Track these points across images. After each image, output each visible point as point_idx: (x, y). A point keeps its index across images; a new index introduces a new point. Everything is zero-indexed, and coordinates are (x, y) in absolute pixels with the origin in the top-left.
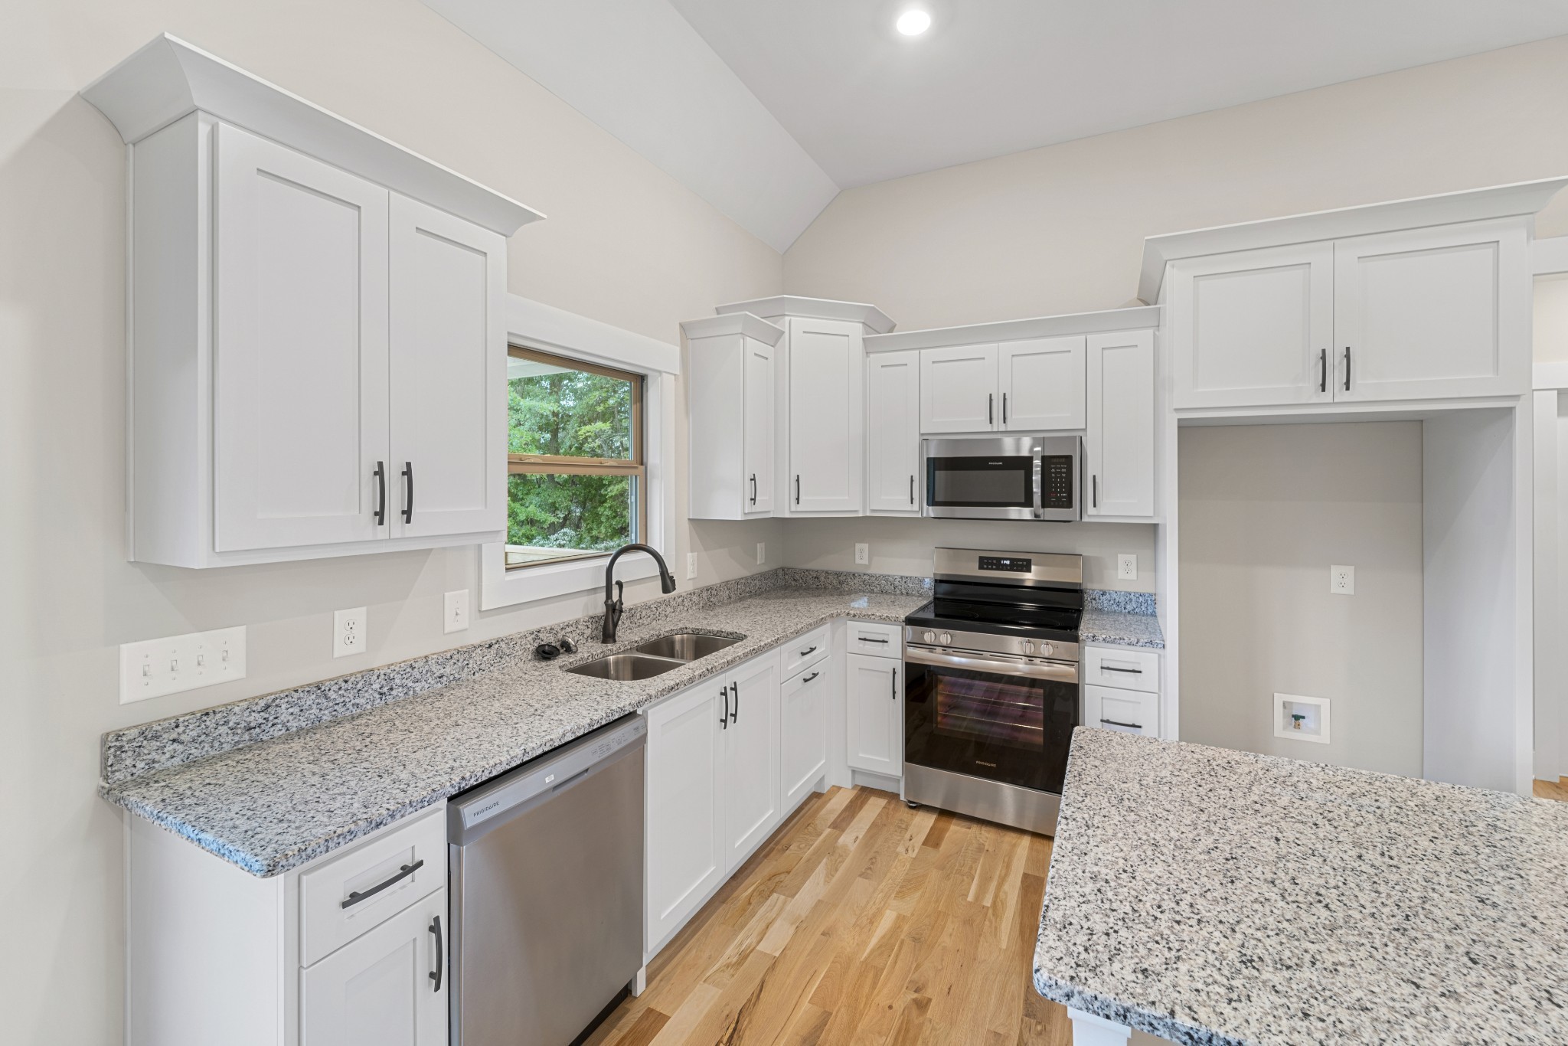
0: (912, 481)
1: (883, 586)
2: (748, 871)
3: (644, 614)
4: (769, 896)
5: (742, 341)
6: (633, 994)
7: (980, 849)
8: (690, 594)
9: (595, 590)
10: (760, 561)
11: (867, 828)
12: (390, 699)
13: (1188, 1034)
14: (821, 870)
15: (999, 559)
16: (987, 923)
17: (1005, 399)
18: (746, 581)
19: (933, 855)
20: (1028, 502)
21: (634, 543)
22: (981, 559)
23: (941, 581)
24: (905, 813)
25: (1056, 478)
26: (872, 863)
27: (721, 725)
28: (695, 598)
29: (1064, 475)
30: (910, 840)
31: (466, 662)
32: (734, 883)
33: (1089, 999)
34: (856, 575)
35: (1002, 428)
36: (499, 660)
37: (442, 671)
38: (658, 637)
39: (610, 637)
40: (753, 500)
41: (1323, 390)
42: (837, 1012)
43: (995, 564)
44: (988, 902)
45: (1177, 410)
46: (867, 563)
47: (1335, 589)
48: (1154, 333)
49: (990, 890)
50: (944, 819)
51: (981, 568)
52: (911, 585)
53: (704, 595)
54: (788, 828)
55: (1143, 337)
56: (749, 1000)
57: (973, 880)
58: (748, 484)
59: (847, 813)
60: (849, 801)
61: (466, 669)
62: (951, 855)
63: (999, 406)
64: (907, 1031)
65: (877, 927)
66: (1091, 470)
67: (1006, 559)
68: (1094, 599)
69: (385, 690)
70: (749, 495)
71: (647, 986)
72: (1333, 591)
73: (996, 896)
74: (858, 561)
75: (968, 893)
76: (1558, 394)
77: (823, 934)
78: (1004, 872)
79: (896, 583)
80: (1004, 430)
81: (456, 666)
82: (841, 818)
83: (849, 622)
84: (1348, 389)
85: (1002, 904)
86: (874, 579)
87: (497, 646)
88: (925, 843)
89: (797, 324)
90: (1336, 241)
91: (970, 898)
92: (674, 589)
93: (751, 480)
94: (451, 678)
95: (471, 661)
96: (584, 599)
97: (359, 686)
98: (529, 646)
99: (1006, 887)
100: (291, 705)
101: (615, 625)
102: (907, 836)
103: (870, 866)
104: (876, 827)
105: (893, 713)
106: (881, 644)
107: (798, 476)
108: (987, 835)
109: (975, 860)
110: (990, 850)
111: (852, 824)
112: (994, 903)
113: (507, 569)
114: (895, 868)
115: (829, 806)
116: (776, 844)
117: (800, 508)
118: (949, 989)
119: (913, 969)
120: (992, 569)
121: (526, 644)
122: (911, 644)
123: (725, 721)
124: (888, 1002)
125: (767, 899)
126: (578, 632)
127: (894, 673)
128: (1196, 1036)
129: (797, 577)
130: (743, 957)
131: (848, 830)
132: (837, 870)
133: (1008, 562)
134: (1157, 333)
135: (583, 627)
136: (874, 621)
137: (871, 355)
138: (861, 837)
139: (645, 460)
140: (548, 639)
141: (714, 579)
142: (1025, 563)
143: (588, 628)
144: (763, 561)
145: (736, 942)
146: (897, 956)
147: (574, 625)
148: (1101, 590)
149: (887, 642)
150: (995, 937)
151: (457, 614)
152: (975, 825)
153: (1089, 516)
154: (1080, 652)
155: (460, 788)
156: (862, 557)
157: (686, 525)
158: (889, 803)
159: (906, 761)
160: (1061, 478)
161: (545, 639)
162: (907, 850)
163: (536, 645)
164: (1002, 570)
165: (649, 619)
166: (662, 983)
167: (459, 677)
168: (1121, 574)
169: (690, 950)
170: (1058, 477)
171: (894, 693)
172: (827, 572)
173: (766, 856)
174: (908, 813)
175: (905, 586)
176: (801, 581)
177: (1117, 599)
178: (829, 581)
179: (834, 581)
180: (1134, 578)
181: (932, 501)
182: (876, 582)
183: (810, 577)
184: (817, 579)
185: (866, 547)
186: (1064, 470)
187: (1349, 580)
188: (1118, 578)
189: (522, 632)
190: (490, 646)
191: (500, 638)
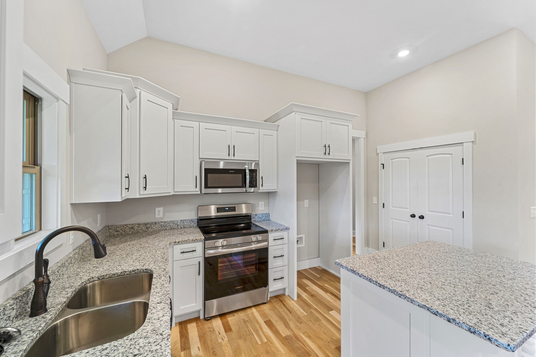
0: (196, 178)
1: (171, 226)
5: (121, 95)
11: (199, 340)
15: (224, 208)
16: (272, 348)
17: (234, 147)
19: (234, 334)
20: (244, 186)
22: (218, 209)
23: (200, 220)
29: (255, 176)
30: (220, 334)
34: (157, 223)
35: (233, 158)
41: (325, 155)
43: (223, 210)
44: (265, 340)
45: (297, 157)
46: (162, 217)
47: (306, 206)
48: (276, 133)
49: (262, 335)
50: (223, 317)
51: (217, 212)
52: (185, 224)
55: (273, 133)
57: (253, 335)
58: (125, 180)
59: (184, 339)
60: (179, 332)
62: (238, 330)
63: (231, 149)
66: (261, 175)
67: (227, 207)
68: (253, 218)
73: (265, 336)
74: (157, 216)
75: (257, 341)
78: (259, 325)
79: (179, 223)
82: (183, 343)
83: (175, 246)
84: (329, 155)
85: (269, 337)
86: (167, 224)
88: (226, 332)
89: (144, 95)
90: (327, 117)
91: (260, 343)
93: (126, 177)
102: (217, 333)
104: (202, 337)
105: (198, 282)
106: (192, 252)
108: (242, 315)
109: (247, 327)
110: (248, 320)
111: (190, 342)
112: (267, 338)
114: (226, 350)
117: (146, 192)
120: (221, 212)
122: (208, 249)
127: (199, 264)
131: (191, 347)
133: (227, 209)
134: (278, 132)
136: (189, 243)
137: (176, 120)
138: (200, 346)
139: (39, 162)
142: (234, 208)
148: (255, 214)
149: (195, 251)
150: (279, 351)
152: (235, 313)
153: (260, 190)
154: (268, 237)
156: (159, 214)
158: (197, 323)
159: (205, 300)
162: (222, 339)
164: (226, 212)
168: (260, 208)
170: (253, 177)
171: (199, 272)
172: (139, 224)
174: (208, 323)
175: (183, 224)
176: (121, 231)
177: (260, 217)
178: (140, 229)
179: (144, 228)
180: (264, 209)
181: (206, 187)
182: (168, 225)
183: (128, 228)
184: (133, 228)
185: (161, 209)
186: (254, 174)
187: (308, 204)
188: (260, 209)
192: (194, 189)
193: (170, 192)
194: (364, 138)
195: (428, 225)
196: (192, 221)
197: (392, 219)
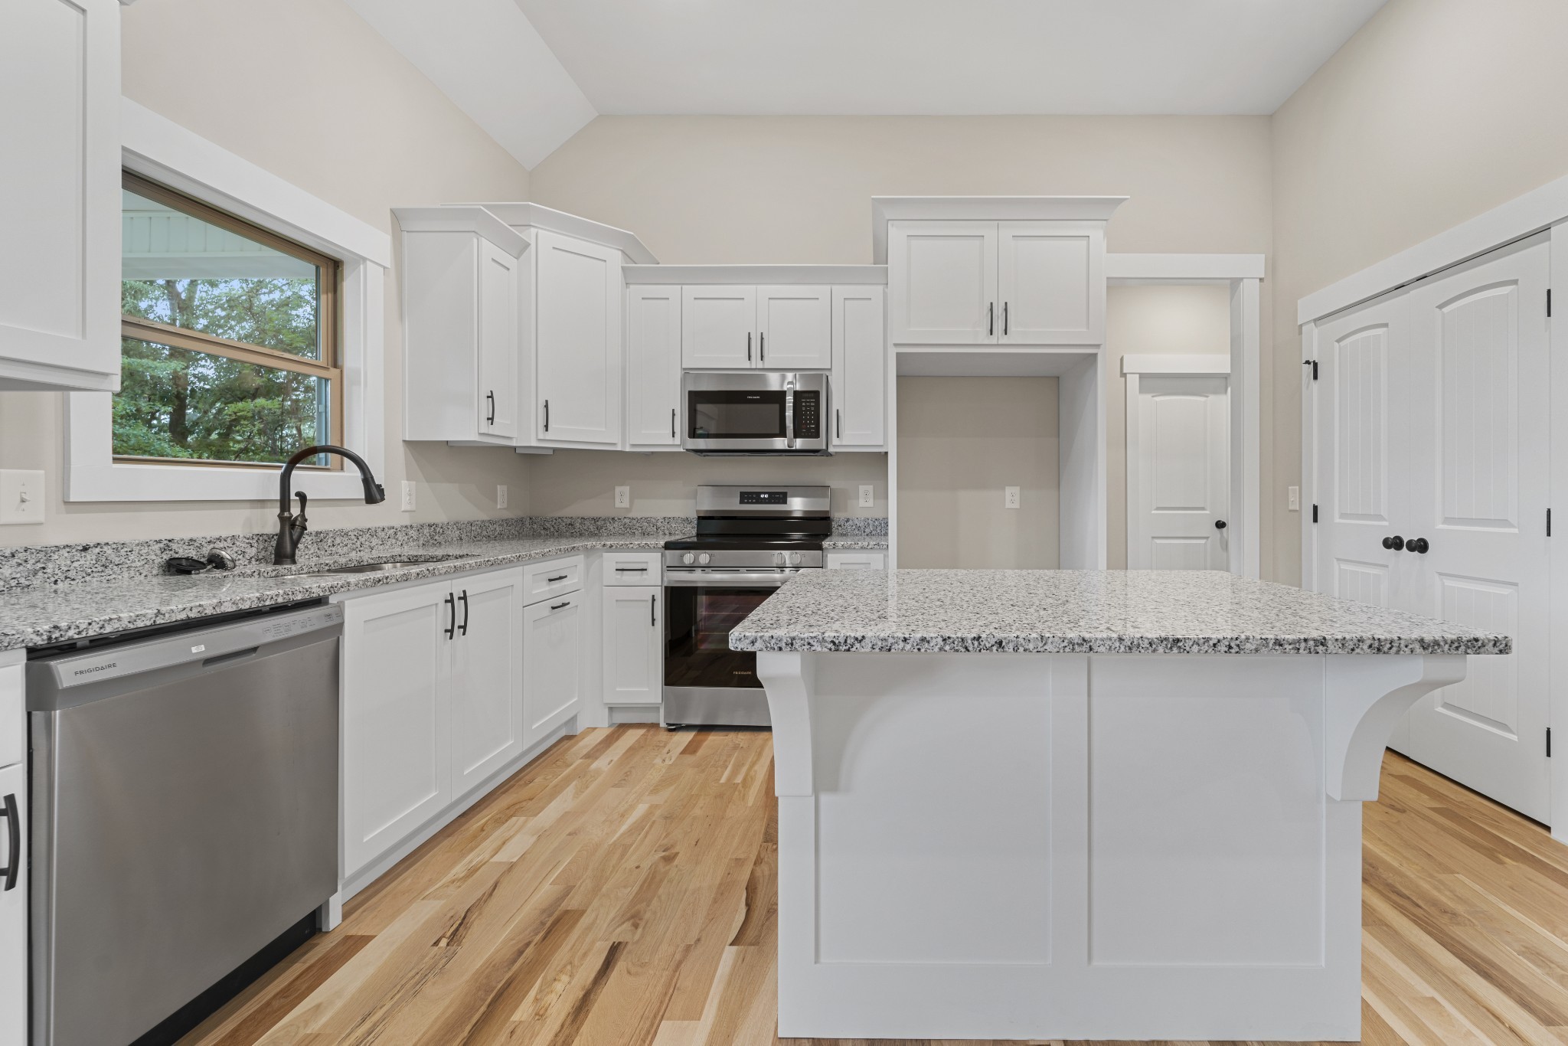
0: (674, 415)
1: (644, 528)
2: (482, 807)
3: (338, 540)
4: (507, 821)
5: (475, 240)
6: (324, 930)
7: (736, 747)
8: (406, 527)
9: (262, 503)
10: (501, 504)
11: (624, 751)
13: (833, 642)
14: (570, 790)
15: (759, 494)
16: (737, 793)
17: (762, 339)
18: (483, 525)
19: (690, 759)
20: (782, 433)
21: (324, 444)
22: (742, 495)
23: (704, 517)
24: (664, 736)
25: (806, 411)
26: (627, 776)
27: (446, 636)
28: (413, 533)
29: (813, 409)
30: (668, 753)
31: (40, 565)
32: (463, 819)
33: (767, 639)
34: (616, 519)
35: (760, 365)
36: (100, 569)
38: (359, 562)
39: (287, 557)
40: (491, 419)
41: (991, 334)
42: (581, 884)
43: (754, 498)
44: (739, 780)
45: (896, 345)
46: (628, 506)
47: (1008, 505)
48: (884, 290)
49: (742, 771)
50: (704, 731)
51: (742, 502)
52: (672, 524)
53: (426, 531)
54: (532, 767)
55: (875, 291)
56: (480, 900)
57: (726, 769)
58: (485, 404)
59: (602, 746)
60: (605, 736)
61: (40, 573)
62: (707, 756)
63: (755, 345)
64: (653, 878)
65: (627, 818)
66: (835, 405)
67: (765, 493)
68: (839, 526)
70: (486, 413)
71: (343, 921)
72: (1007, 506)
73: (747, 775)
74: (618, 504)
75: (721, 777)
76: (1140, 377)
77: (570, 834)
78: (755, 758)
79: (659, 524)
80: (761, 367)
81: (21, 568)
82: (595, 750)
83: (605, 555)
84: (1006, 334)
85: (752, 779)
86: (635, 522)
87: (98, 550)
88: (682, 753)
89: (544, 239)
90: (1000, 222)
91: (723, 780)
92: (383, 499)
93: (488, 397)
94: (13, 583)
95: (50, 565)
96: (246, 513)
98: (154, 557)
99: (756, 768)
101: (295, 544)
102: (666, 750)
103: (623, 776)
104: (632, 751)
105: (653, 641)
106: (640, 572)
107: (547, 401)
108: (743, 738)
109: (730, 756)
110: (744, 747)
111: (607, 752)
112: (745, 780)
113: (114, 459)
114: (651, 774)
115: (581, 744)
116: (518, 781)
117: (549, 435)
118: (697, 842)
119: (663, 836)
120: (752, 503)
121: (148, 554)
122: (671, 568)
123: (451, 631)
124: (636, 864)
125: (504, 823)
126: (235, 549)
127: (653, 600)
128: (837, 642)
129: (548, 525)
130: (472, 872)
131: (602, 758)
132: (587, 787)
133: (766, 496)
134: (886, 290)
135: (243, 545)
136: (632, 551)
137: (631, 286)
138: (616, 760)
139: (339, 363)
140: (183, 552)
141: (440, 517)
142: (781, 496)
143: (252, 546)
144: (505, 506)
145: (465, 860)
146: (647, 833)
147: (229, 540)
148: (846, 518)
149: (646, 570)
150: (743, 800)
151: (23, 501)
152: (732, 733)
153: (834, 446)
154: (823, 558)
155: (50, 638)
156: (622, 500)
157: (400, 450)
158: (647, 731)
159: (666, 685)
160: (810, 411)
161: (181, 551)
162: (664, 761)
163: (166, 557)
164: (761, 503)
165: (345, 549)
166: (365, 914)
167: (27, 583)
168: (862, 503)
169: (404, 880)
170: (808, 410)
171: (653, 620)
172: (582, 518)
173: (504, 793)
174: (667, 735)
175: (669, 526)
176: (552, 529)
177: (858, 524)
178: (585, 528)
179: (591, 527)
180: (872, 506)
181: (693, 434)
182: (638, 525)
183: (564, 524)
184: (572, 525)
185: (626, 489)
186: (812, 404)
187: (1017, 498)
188: (860, 506)
189: (143, 538)
190: (85, 549)
191: (103, 541)
192: (670, 441)
193: (615, 444)
194: (1261, 280)
195: (1441, 574)
196: (687, 520)
197: (1338, 560)
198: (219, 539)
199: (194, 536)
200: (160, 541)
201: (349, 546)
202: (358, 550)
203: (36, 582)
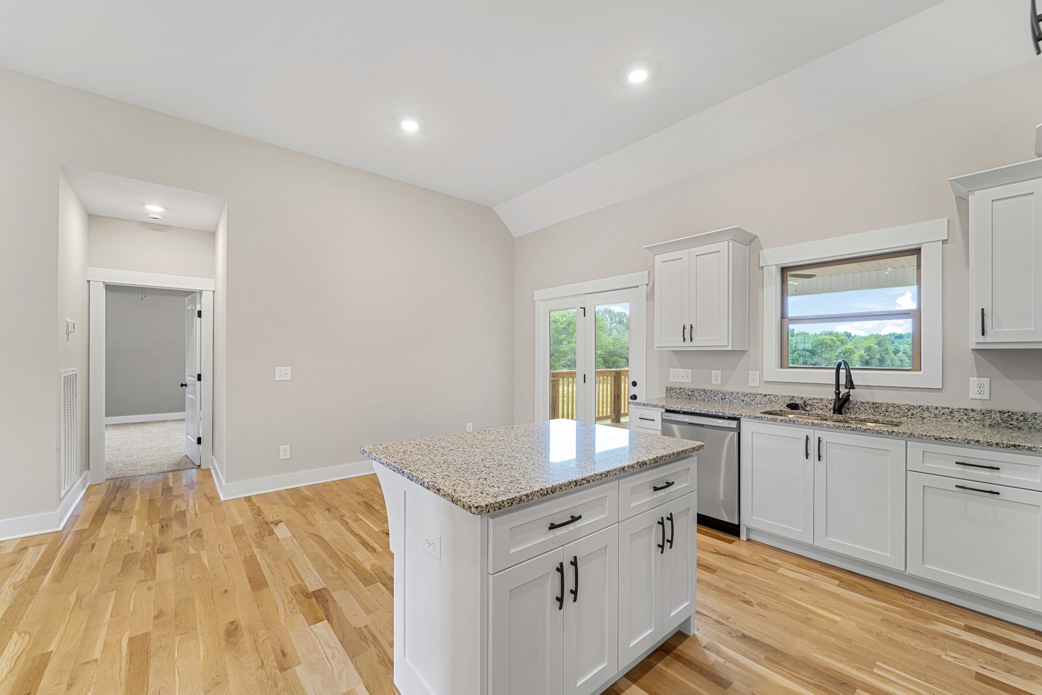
12: (725, 402)
31: (753, 399)
36: (770, 402)
37: (744, 398)
39: (836, 411)
69: (723, 398)
81: (749, 398)
94: (747, 402)
95: (756, 399)
97: (715, 394)
98: (788, 402)
100: (698, 393)
121: (785, 400)
147: (819, 400)
151: (754, 380)
161: (797, 401)
189: (784, 394)
190: (765, 396)
191: (770, 394)
198: (815, 399)
199: (803, 396)
200: (790, 396)
201: (900, 414)
202: (909, 417)
203: (753, 403)
